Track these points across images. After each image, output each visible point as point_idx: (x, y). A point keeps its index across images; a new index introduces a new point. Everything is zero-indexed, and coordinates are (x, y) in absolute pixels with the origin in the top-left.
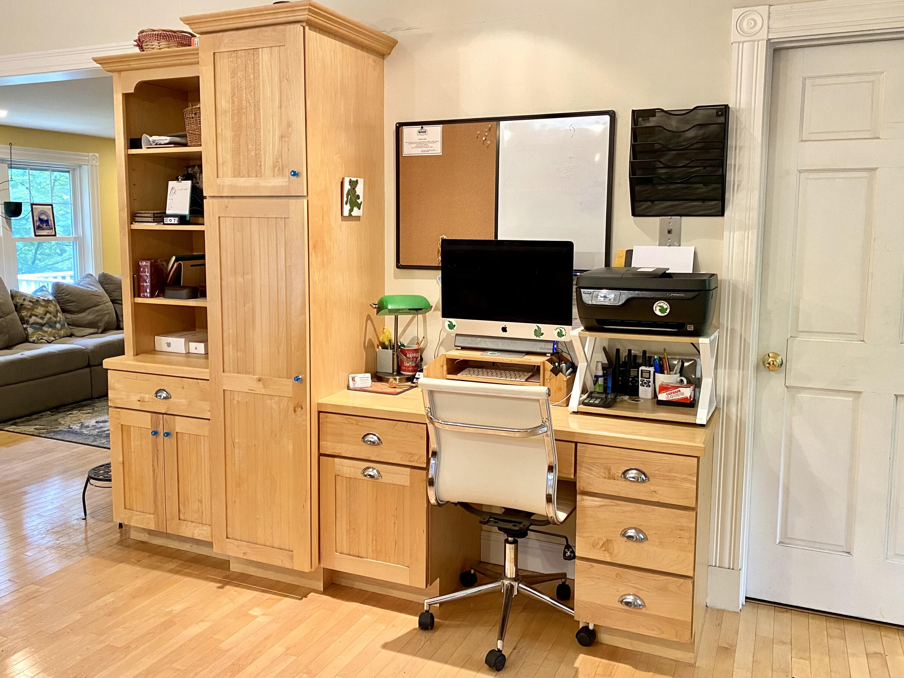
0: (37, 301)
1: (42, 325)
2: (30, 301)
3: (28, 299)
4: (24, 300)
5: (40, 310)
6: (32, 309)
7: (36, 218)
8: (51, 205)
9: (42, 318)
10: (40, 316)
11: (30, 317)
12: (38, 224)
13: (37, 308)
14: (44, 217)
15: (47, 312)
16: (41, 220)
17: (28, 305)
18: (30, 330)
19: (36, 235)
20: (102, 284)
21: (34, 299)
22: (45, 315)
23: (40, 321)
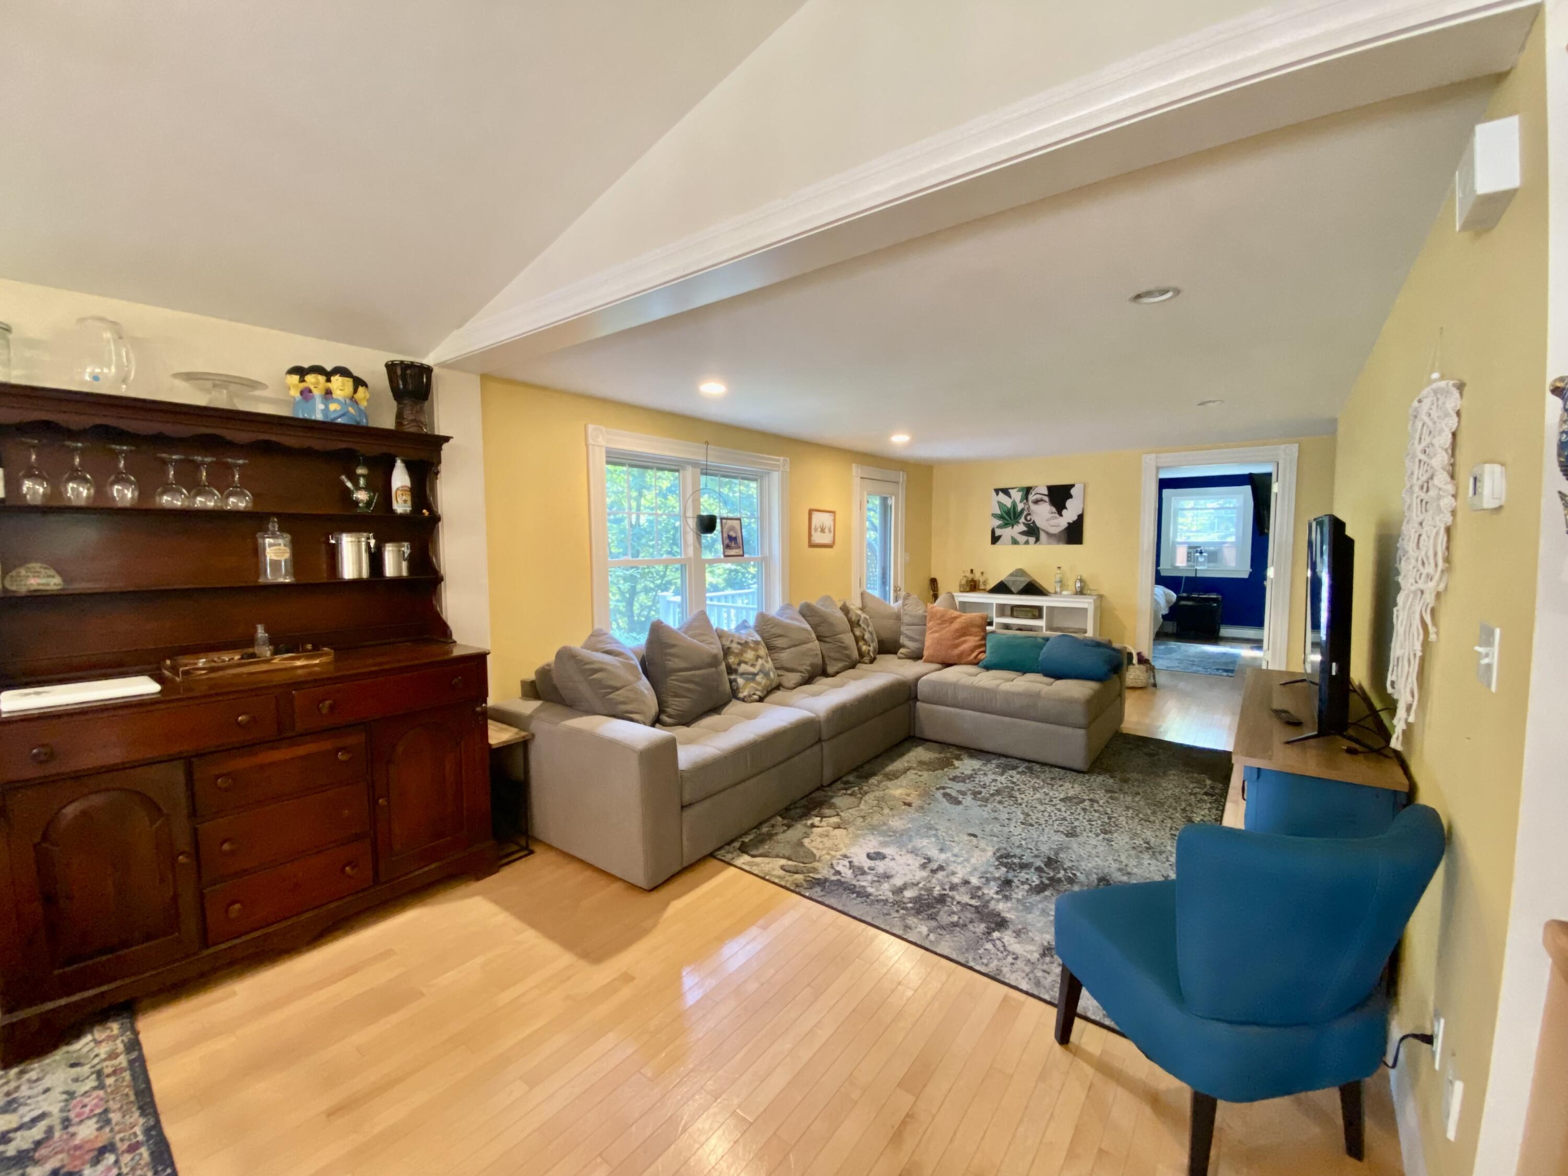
0: (746, 643)
1: (755, 675)
2: (739, 643)
3: (736, 640)
4: (732, 641)
5: (750, 655)
6: (741, 654)
7: (725, 535)
8: (739, 519)
9: (753, 665)
10: (750, 663)
11: (739, 664)
12: (727, 541)
13: (746, 652)
14: (733, 534)
15: (758, 657)
16: (730, 538)
17: (736, 648)
18: (740, 681)
19: (725, 556)
20: (804, 616)
21: (742, 640)
22: (757, 660)
23: (752, 670)
